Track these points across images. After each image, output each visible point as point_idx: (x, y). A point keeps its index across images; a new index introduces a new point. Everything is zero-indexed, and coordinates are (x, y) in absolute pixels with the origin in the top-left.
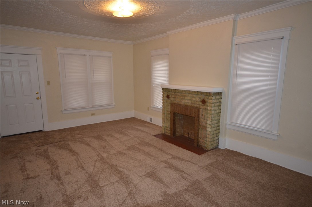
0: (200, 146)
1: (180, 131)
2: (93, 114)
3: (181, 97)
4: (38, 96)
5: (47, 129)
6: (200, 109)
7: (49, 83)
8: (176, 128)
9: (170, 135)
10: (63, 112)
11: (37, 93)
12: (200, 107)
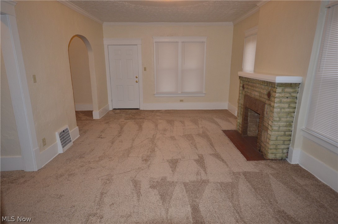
0: (262, 152)
1: (254, 131)
2: (181, 101)
3: (252, 88)
4: (137, 79)
5: (142, 108)
6: (266, 104)
7: (145, 69)
8: (248, 126)
9: (241, 132)
10: (155, 95)
11: (137, 78)
12: (266, 103)
